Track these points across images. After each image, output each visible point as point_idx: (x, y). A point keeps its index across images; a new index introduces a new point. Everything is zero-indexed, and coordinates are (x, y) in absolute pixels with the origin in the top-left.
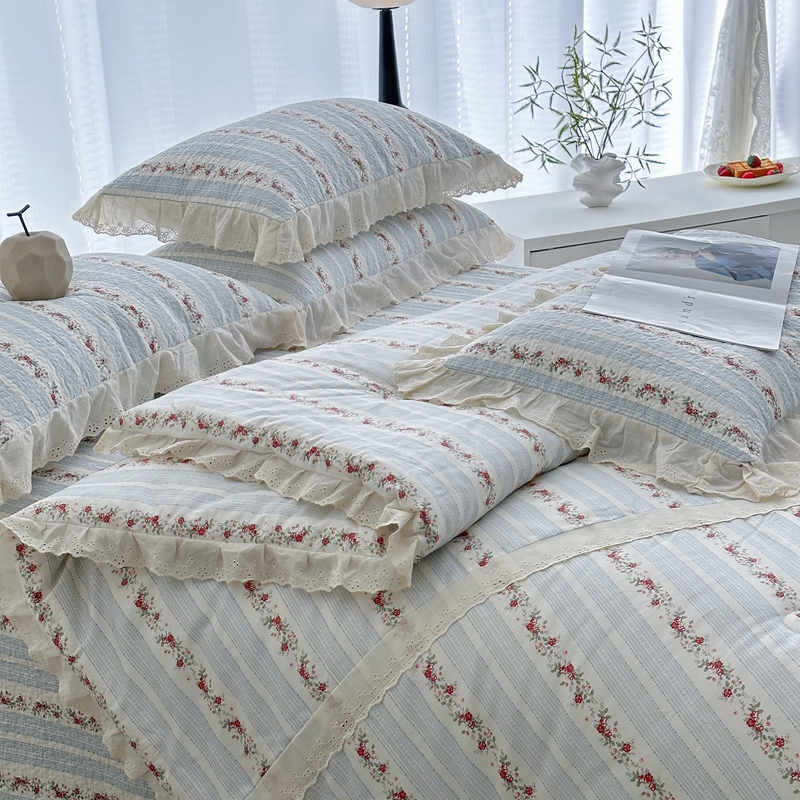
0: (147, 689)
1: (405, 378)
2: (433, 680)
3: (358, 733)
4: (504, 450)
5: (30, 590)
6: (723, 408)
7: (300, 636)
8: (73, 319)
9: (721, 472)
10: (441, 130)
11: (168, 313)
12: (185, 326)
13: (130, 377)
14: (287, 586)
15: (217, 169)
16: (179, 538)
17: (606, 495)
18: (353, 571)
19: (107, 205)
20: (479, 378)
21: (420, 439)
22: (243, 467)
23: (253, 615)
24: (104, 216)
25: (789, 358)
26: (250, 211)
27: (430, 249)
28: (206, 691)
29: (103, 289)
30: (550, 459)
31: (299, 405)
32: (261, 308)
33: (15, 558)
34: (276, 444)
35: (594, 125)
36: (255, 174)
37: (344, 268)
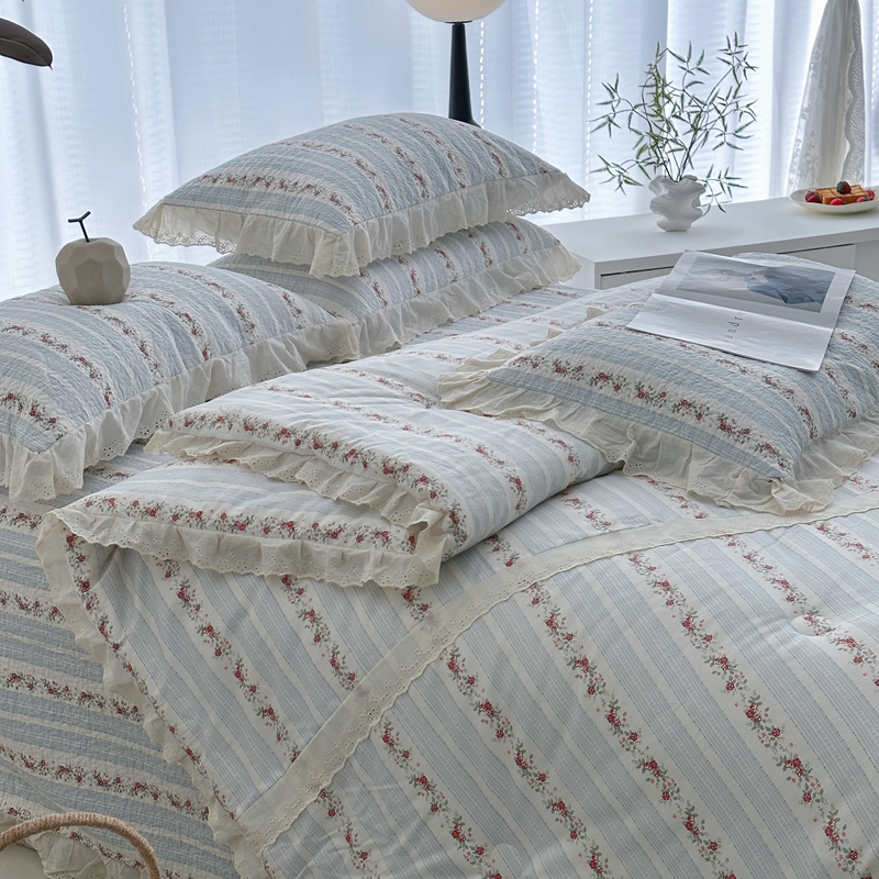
0: (186, 676)
1: (449, 389)
2: (456, 671)
3: (384, 721)
4: (537, 458)
5: (78, 579)
6: (757, 425)
7: (332, 629)
8: (128, 324)
9: (750, 487)
10: (507, 148)
11: (222, 321)
12: (238, 335)
13: (181, 382)
14: (322, 581)
15: (278, 181)
16: (221, 533)
17: (636, 505)
18: (385, 567)
19: (167, 216)
20: (520, 391)
21: (456, 445)
22: (284, 468)
23: (289, 608)
24: (164, 227)
25: (830, 379)
26: (308, 224)
27: (492, 268)
28: (242, 680)
29: (159, 296)
30: (584, 470)
31: (342, 411)
32: (314, 321)
33: (65, 549)
35: (674, 146)
36: (315, 187)
37: (401, 284)
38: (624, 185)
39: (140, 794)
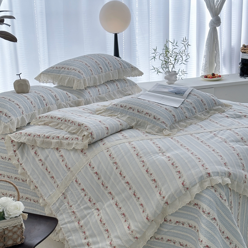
1: (98, 111)
2: (90, 166)
3: (76, 177)
4: (113, 124)
5: (13, 150)
6: (162, 118)
7: (66, 159)
8: (28, 97)
9: (159, 130)
10: (123, 62)
11: (51, 98)
12: (55, 101)
13: (40, 110)
14: (64, 149)
15: (67, 68)
16: (44, 139)
17: (133, 133)
18: (77, 145)
19: (42, 76)
20: (113, 111)
21: (95, 120)
22: (59, 126)
23: (57, 154)
24: (41, 79)
25: (181, 109)
26: (73, 77)
27: (119, 89)
28: (47, 171)
29: (37, 92)
30: (124, 127)
31: (73, 115)
32: (73, 99)
33: (11, 143)
34: (65, 121)
35: (170, 64)
36: (75, 69)
37: (95, 92)
38: (158, 73)
39: (27, 200)
